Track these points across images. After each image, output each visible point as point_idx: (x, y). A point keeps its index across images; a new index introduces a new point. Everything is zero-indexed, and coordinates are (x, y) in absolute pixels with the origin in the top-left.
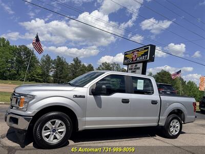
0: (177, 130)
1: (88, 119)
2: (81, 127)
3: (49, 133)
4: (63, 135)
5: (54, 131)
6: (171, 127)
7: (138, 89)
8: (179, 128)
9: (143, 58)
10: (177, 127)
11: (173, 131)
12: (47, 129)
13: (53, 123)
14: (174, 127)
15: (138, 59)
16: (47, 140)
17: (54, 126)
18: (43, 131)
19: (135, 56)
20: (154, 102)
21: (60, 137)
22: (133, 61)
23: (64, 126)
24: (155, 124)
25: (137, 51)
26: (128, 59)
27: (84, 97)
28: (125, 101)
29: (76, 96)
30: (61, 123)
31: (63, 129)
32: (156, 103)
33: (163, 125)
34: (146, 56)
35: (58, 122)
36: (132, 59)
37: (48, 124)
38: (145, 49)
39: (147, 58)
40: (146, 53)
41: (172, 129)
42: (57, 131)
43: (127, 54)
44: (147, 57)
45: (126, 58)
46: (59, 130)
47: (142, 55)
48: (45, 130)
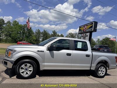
0: (103, 73)
1: (46, 64)
2: (42, 68)
3: (24, 71)
4: (31, 72)
5: (26, 70)
6: (99, 71)
7: (78, 47)
8: (105, 72)
9: (90, 30)
10: (104, 71)
11: (101, 73)
12: (22, 68)
13: (26, 65)
14: (102, 71)
15: (87, 30)
16: (22, 74)
17: (26, 67)
18: (20, 70)
19: (85, 28)
20: (88, 56)
21: (30, 73)
22: (84, 31)
23: (32, 67)
24: (89, 69)
26: (81, 30)
27: (43, 51)
28: (69, 55)
29: (39, 51)
30: (30, 66)
31: (31, 69)
32: (89, 56)
33: (94, 69)
35: (29, 65)
36: (84, 30)
37: (23, 66)
38: (91, 24)
39: (92, 30)
40: (92, 27)
41: (100, 72)
42: (28, 70)
43: (80, 28)
44: (92, 29)
45: (80, 30)
46: (29, 70)
47: (89, 28)
48: (21, 69)
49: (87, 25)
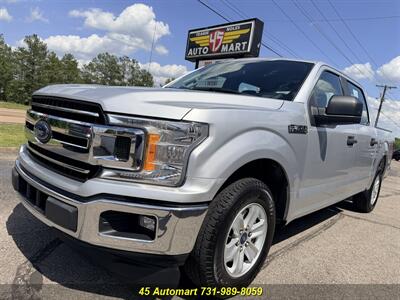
3: (236, 249)
5: (244, 238)
9: (238, 47)
15: (224, 48)
17: (245, 226)
18: (226, 246)
19: (218, 41)
20: (372, 142)
21: (255, 253)
22: (210, 52)
23: (264, 221)
25: (221, 30)
26: (198, 46)
28: (351, 142)
31: (262, 228)
32: (374, 144)
34: (244, 43)
35: (256, 210)
36: (210, 46)
38: (242, 28)
39: (246, 48)
40: (245, 38)
42: (249, 239)
43: (194, 36)
44: (247, 45)
45: (191, 45)
46: (253, 235)
47: (235, 41)
48: (229, 241)
49: (225, 30)
